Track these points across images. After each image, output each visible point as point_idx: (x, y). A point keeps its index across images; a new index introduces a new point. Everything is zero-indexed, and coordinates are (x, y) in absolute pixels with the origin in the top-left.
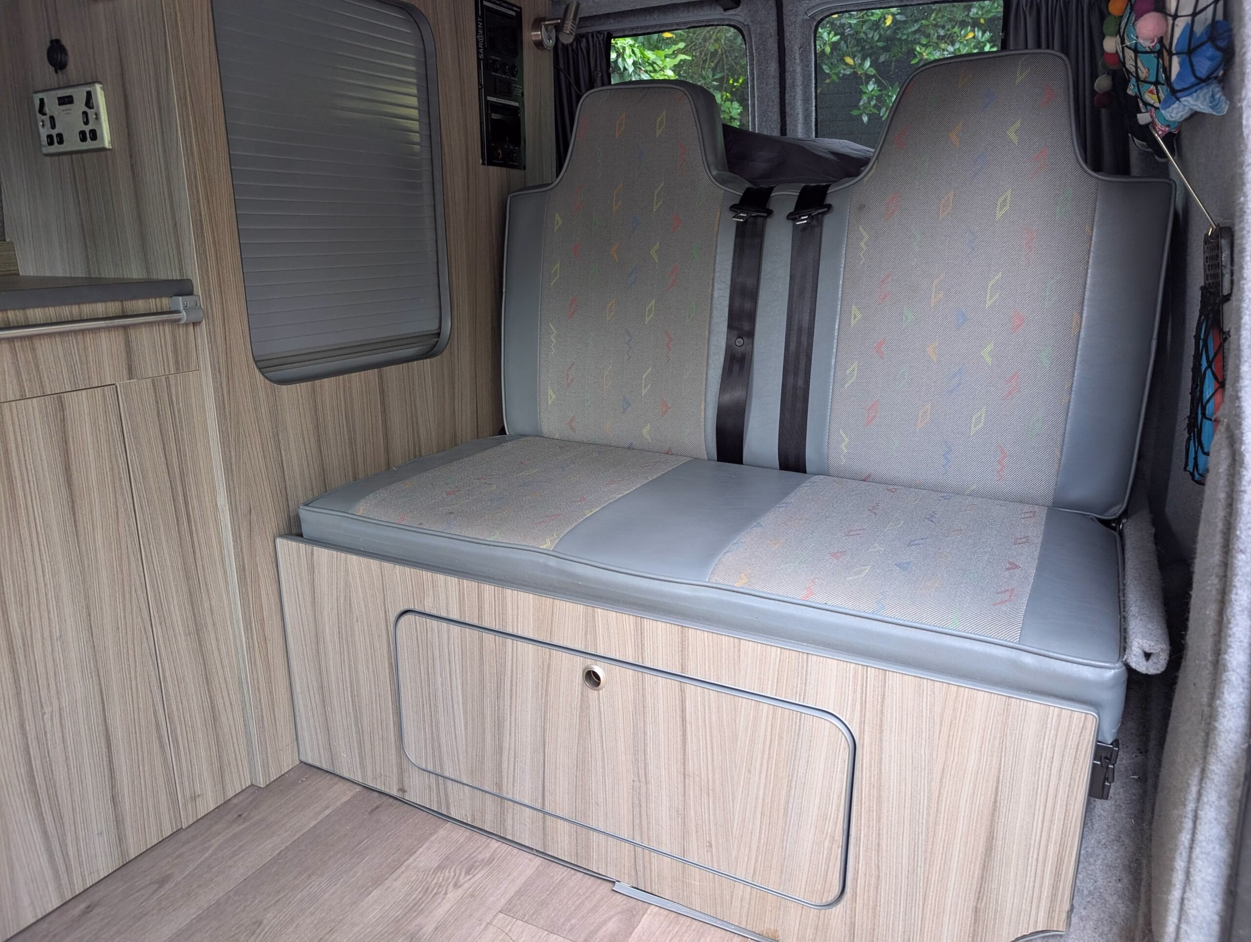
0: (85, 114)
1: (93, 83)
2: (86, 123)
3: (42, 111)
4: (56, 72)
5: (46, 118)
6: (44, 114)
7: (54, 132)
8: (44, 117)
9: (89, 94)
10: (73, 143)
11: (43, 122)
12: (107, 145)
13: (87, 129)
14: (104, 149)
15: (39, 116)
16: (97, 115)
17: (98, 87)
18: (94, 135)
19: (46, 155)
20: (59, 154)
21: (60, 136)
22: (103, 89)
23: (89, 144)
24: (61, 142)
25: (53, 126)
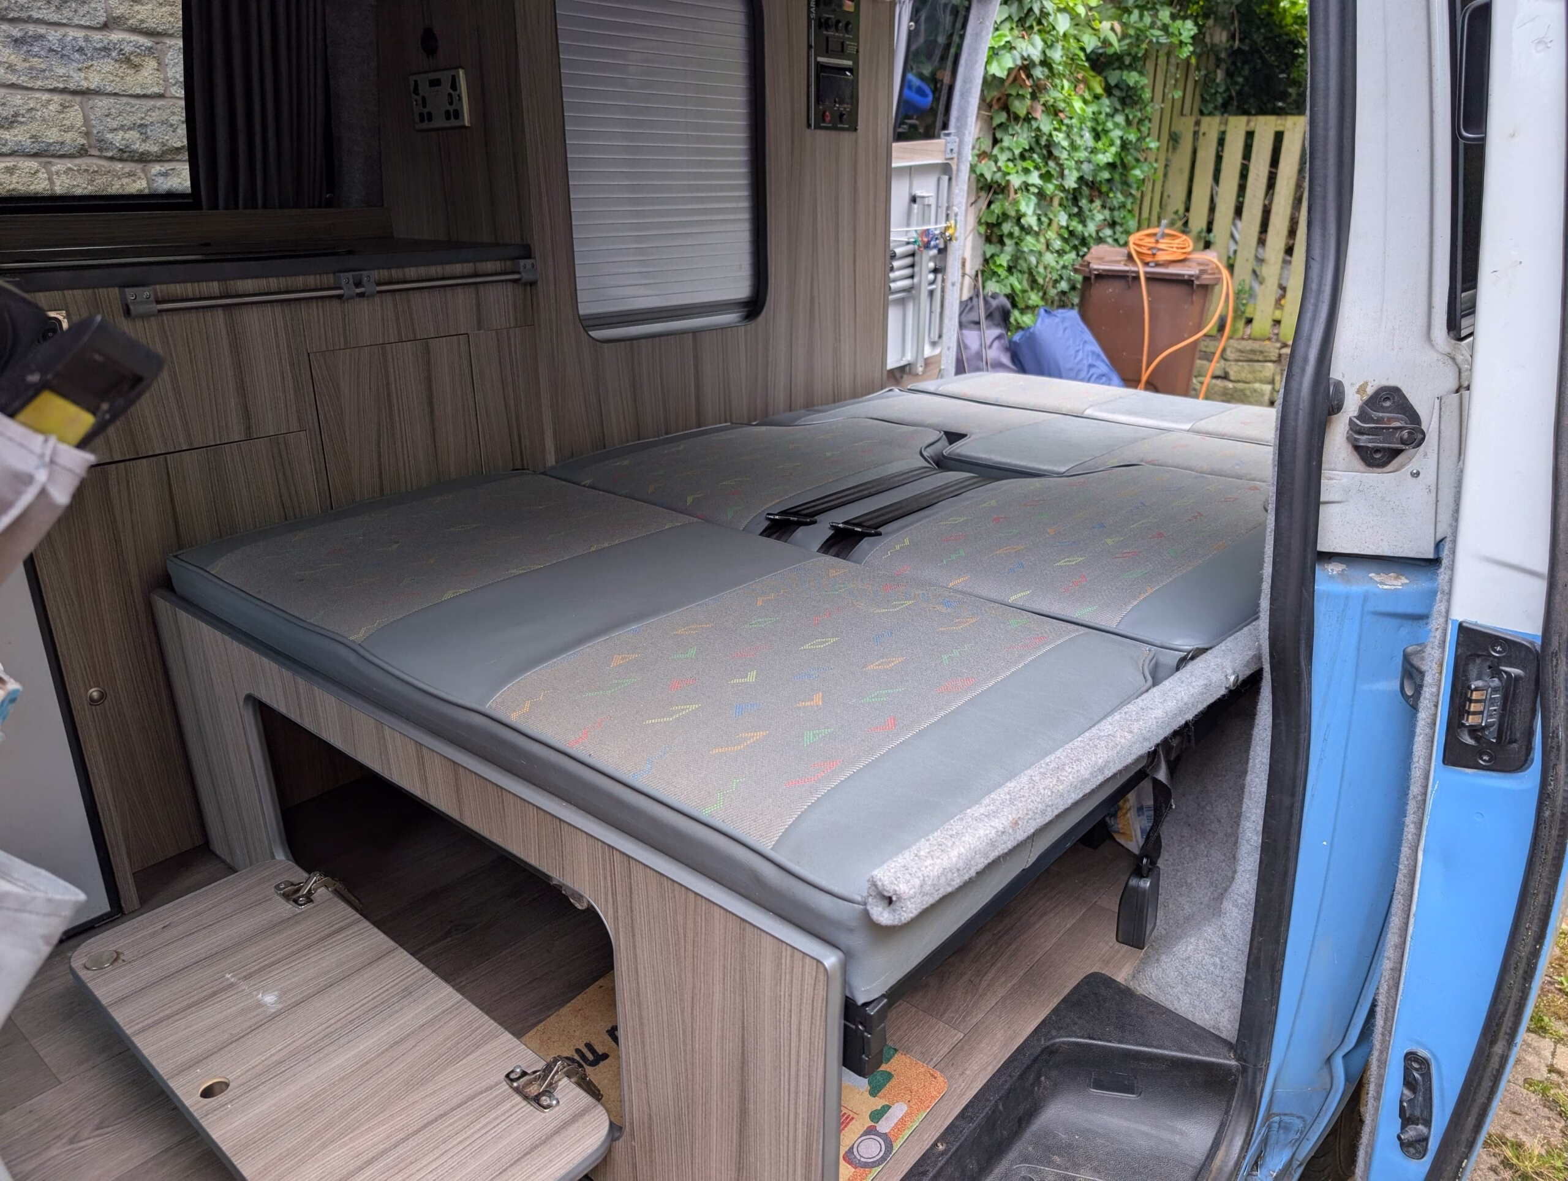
0: (450, 95)
1: (457, 68)
2: (451, 103)
3: (416, 91)
4: (428, 57)
5: (419, 98)
6: (418, 94)
7: (425, 111)
8: (417, 97)
9: (454, 77)
10: (440, 122)
11: (416, 101)
12: (467, 124)
13: (451, 109)
14: (464, 127)
15: (413, 95)
16: (460, 97)
17: (461, 72)
18: (457, 114)
19: (418, 131)
20: (428, 130)
21: (430, 114)
22: (466, 74)
23: (453, 123)
24: (430, 119)
25: (425, 106)
